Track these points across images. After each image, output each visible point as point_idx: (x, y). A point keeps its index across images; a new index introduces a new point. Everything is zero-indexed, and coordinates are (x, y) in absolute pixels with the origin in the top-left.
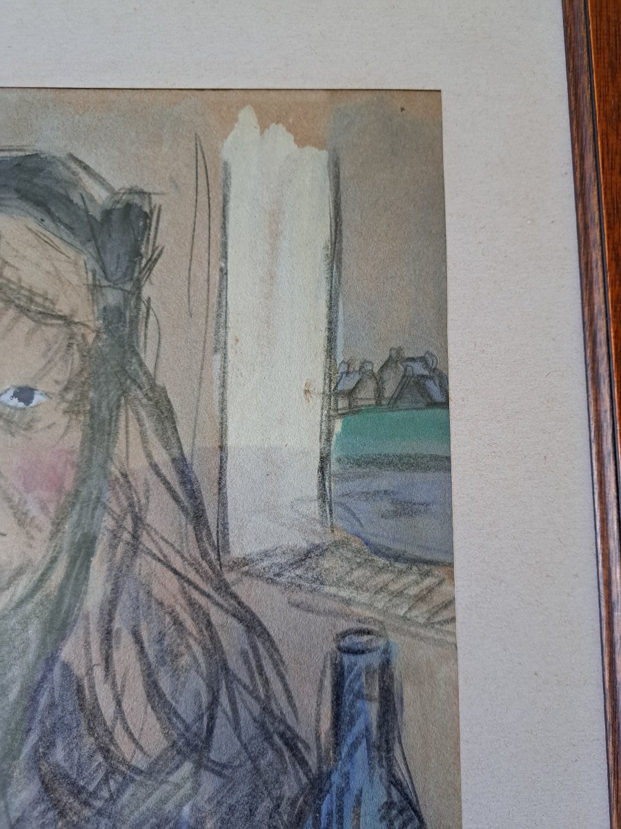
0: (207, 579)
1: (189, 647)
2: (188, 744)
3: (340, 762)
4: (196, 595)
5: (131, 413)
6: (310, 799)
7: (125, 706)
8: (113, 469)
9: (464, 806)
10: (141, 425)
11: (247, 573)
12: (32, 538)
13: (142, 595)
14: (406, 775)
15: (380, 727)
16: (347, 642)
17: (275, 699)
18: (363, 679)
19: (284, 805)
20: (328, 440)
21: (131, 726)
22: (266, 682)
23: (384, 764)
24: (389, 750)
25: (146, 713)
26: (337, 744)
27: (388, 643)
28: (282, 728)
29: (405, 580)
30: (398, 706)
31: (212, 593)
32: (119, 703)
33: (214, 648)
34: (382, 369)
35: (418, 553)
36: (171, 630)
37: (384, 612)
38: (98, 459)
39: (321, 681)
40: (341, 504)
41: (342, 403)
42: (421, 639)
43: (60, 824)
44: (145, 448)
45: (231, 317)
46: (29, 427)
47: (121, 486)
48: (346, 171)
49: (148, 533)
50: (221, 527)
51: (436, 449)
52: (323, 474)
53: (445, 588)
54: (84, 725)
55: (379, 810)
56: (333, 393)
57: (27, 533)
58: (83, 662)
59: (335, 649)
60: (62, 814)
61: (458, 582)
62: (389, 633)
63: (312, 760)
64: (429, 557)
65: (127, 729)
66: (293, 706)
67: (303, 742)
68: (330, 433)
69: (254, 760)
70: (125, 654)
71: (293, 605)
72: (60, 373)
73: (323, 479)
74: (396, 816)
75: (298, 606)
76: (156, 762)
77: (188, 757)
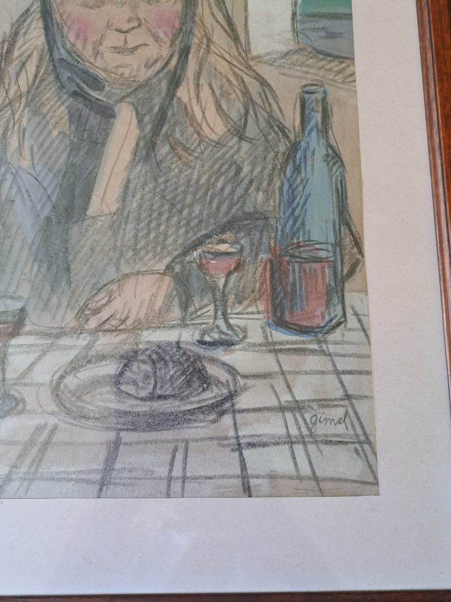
0: (241, 63)
1: (234, 91)
2: (235, 130)
3: (305, 138)
4: (236, 70)
6: (292, 152)
7: (206, 114)
8: (196, 19)
9: (362, 155)
11: (260, 62)
12: (162, 46)
14: (335, 143)
15: (322, 123)
16: (306, 89)
17: (274, 112)
18: (314, 103)
19: (280, 156)
20: (295, 6)
21: (209, 123)
22: (270, 105)
23: (325, 138)
24: (327, 132)
25: (216, 117)
26: (303, 130)
27: (325, 90)
28: (278, 123)
29: (332, 64)
30: (330, 114)
31: (244, 69)
32: (204, 113)
33: (246, 92)
35: (338, 54)
36: (226, 84)
37: (323, 77)
38: (190, 15)
39: (295, 105)
40: (302, 33)
42: (340, 89)
43: (179, 163)
44: (211, 11)
47: (200, 26)
49: (214, 46)
50: (247, 44)
51: (346, 11)
52: (293, 21)
53: (351, 68)
54: (188, 122)
55: (323, 157)
57: (159, 45)
58: (187, 97)
59: (301, 92)
60: (180, 158)
61: (356, 66)
62: (326, 86)
63: (292, 137)
64: (343, 55)
65: (208, 124)
66: (283, 115)
67: (287, 129)
68: (296, 3)
69: (265, 136)
70: (205, 93)
71: (281, 74)
73: (294, 23)
74: (331, 160)
75: (283, 75)
76: (221, 138)
77: (236, 136)
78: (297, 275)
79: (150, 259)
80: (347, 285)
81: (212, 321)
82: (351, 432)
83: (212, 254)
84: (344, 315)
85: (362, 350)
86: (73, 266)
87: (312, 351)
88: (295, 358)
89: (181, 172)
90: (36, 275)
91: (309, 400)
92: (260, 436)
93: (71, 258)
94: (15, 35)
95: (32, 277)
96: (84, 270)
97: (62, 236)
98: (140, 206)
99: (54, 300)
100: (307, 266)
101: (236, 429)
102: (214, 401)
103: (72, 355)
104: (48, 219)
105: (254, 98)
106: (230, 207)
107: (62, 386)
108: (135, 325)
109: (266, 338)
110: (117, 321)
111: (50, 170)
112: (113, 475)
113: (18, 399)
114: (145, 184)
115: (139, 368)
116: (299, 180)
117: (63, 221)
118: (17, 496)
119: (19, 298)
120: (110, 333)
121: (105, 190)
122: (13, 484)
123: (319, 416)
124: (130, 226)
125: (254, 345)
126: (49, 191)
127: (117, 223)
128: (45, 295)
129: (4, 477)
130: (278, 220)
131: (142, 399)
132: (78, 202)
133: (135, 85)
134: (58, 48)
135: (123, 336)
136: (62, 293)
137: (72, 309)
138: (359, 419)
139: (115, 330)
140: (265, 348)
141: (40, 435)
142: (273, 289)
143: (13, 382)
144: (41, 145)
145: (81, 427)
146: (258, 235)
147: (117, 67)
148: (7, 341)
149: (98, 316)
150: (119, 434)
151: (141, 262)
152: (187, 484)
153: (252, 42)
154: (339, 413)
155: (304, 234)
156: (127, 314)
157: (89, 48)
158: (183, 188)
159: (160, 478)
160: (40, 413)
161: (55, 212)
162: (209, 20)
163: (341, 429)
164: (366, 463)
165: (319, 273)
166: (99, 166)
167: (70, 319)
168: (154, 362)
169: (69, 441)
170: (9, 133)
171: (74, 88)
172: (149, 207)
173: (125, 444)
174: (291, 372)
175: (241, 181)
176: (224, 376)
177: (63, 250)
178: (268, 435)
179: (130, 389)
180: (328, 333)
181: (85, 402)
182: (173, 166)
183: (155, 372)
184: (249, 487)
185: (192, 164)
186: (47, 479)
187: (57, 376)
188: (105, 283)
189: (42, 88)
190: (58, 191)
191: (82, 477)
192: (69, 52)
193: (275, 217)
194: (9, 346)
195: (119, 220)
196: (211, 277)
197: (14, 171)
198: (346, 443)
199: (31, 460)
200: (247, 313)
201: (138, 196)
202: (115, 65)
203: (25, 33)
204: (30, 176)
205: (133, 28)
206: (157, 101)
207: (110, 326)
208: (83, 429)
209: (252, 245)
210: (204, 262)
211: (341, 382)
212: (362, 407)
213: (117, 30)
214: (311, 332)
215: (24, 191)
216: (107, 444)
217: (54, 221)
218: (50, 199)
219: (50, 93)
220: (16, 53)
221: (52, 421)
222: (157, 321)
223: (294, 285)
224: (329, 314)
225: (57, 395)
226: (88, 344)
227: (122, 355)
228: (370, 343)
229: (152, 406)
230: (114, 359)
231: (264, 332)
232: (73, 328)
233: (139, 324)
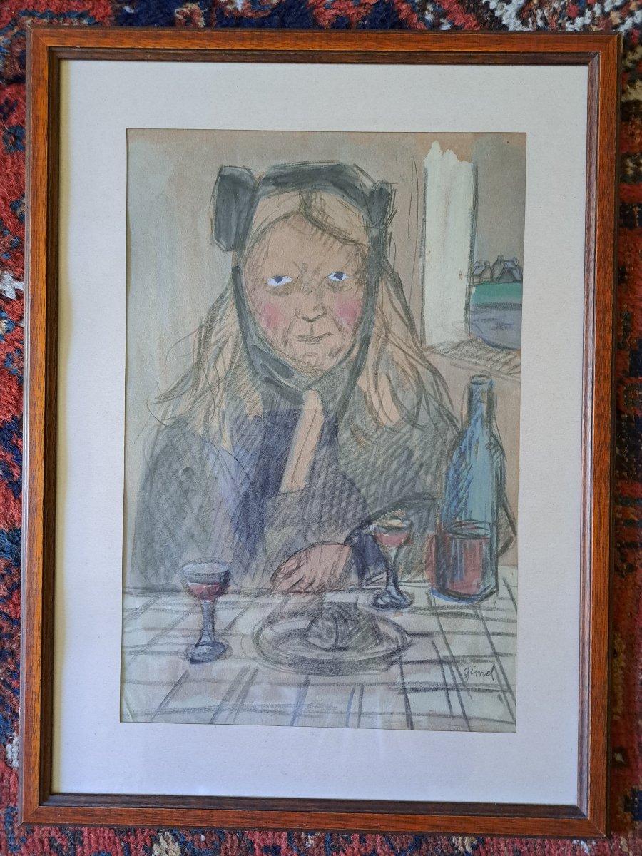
0: (417, 354)
1: (409, 381)
2: (409, 418)
3: (470, 427)
4: (412, 360)
5: (384, 284)
7: (383, 402)
8: (376, 308)
9: (520, 445)
10: (388, 289)
11: (433, 352)
12: (344, 336)
13: (390, 361)
14: (497, 432)
15: (487, 413)
16: (474, 380)
17: (445, 402)
18: (481, 395)
19: (448, 443)
20: (469, 296)
21: (386, 411)
22: (441, 395)
23: (488, 428)
24: (491, 422)
26: (469, 419)
27: (492, 381)
28: (447, 413)
29: (499, 356)
30: (495, 405)
31: (418, 359)
32: (381, 402)
33: (419, 381)
34: (494, 264)
35: (506, 345)
36: (402, 374)
37: (491, 368)
38: (371, 304)
39: (464, 396)
40: (473, 324)
41: (476, 280)
42: (505, 380)
44: (390, 299)
45: (427, 241)
46: (341, 290)
47: (380, 316)
48: (480, 173)
49: (392, 335)
51: (517, 301)
52: (466, 312)
53: (516, 359)
54: (367, 410)
55: (486, 445)
56: (472, 276)
57: (342, 334)
58: (366, 386)
59: (470, 383)
60: (359, 443)
61: (522, 357)
62: (492, 377)
63: (459, 425)
64: (510, 346)
65: (384, 412)
66: (452, 404)
67: (456, 418)
68: (470, 294)
69: (435, 425)
70: (383, 382)
71: (452, 365)
72: (354, 266)
73: (467, 314)
74: (493, 448)
75: (454, 365)
76: (396, 425)
77: (409, 423)
78: (458, 549)
79: (333, 531)
80: (500, 560)
81: (384, 587)
82: (496, 682)
83: (386, 528)
84: (497, 585)
85: (510, 616)
86: (268, 536)
87: (468, 615)
88: (454, 620)
89: (360, 455)
90: (238, 543)
91: (463, 656)
92: (422, 683)
93: (266, 528)
94: (212, 321)
95: (234, 545)
97: (258, 510)
98: (324, 485)
99: (253, 566)
100: (467, 542)
101: (403, 677)
102: (385, 653)
103: (268, 612)
104: (247, 495)
105: (426, 388)
106: (403, 487)
107: (261, 637)
108: (320, 588)
109: (430, 603)
110: (305, 584)
111: (247, 451)
112: (303, 709)
113: (226, 646)
114: (329, 466)
115: (323, 624)
116: (463, 465)
117: (259, 496)
118: (227, 723)
119: (224, 563)
121: (295, 470)
122: (223, 713)
123: (471, 669)
124: (316, 502)
125: (420, 609)
126: (247, 470)
127: (304, 500)
128: (245, 561)
129: (216, 707)
130: (443, 501)
131: (326, 650)
132: (272, 480)
133: (321, 374)
134: (251, 336)
135: (310, 597)
136: (260, 559)
137: (268, 573)
138: (503, 673)
139: (304, 592)
140: (428, 612)
141: (245, 676)
142: (438, 561)
143: (221, 632)
144: (239, 428)
145: (276, 670)
146: (425, 513)
147: (304, 356)
148: (215, 599)
149: (289, 579)
150: (307, 677)
151: (326, 533)
152: (362, 719)
153: (427, 332)
154: (488, 666)
155: (466, 514)
156: (313, 579)
157: (279, 336)
158: (361, 469)
159: (341, 713)
160: (244, 658)
161: (252, 488)
162: (388, 308)
163: (488, 680)
164: (507, 707)
165: (478, 548)
166: (290, 448)
167: (266, 582)
168: (335, 620)
170: (211, 416)
171: (267, 375)
172: (332, 486)
173: (313, 685)
174: (449, 632)
175: (412, 465)
176: (393, 634)
177: (260, 522)
178: (428, 683)
179: (317, 641)
180: (482, 600)
181: (280, 650)
182: (354, 450)
183: (337, 628)
184: (412, 722)
185: (370, 448)
186: (250, 710)
187: (257, 628)
188: (294, 551)
189: (238, 374)
190: (254, 470)
191: (279, 710)
192: (261, 340)
193: (441, 499)
194: (217, 603)
195: (306, 496)
196: (385, 548)
197: (216, 451)
198: (492, 691)
199: (238, 695)
200: (415, 582)
201: (323, 475)
202: (303, 353)
203: (221, 319)
204: (230, 456)
205: (319, 317)
206: (340, 389)
207: (300, 588)
208: (278, 672)
209: (421, 521)
210: (378, 535)
211: (491, 642)
212: (506, 663)
213: (304, 318)
214: (468, 599)
215: (225, 469)
216: (298, 685)
217: (252, 497)
218: (248, 477)
219: (245, 379)
220: (213, 339)
221: (254, 665)
222: (337, 585)
223: (455, 558)
224: (484, 585)
225: (257, 644)
226: (282, 603)
227: (309, 613)
228: (517, 611)
229: (334, 656)
230: (303, 616)
231: (429, 598)
232: (268, 589)
233: (323, 587)
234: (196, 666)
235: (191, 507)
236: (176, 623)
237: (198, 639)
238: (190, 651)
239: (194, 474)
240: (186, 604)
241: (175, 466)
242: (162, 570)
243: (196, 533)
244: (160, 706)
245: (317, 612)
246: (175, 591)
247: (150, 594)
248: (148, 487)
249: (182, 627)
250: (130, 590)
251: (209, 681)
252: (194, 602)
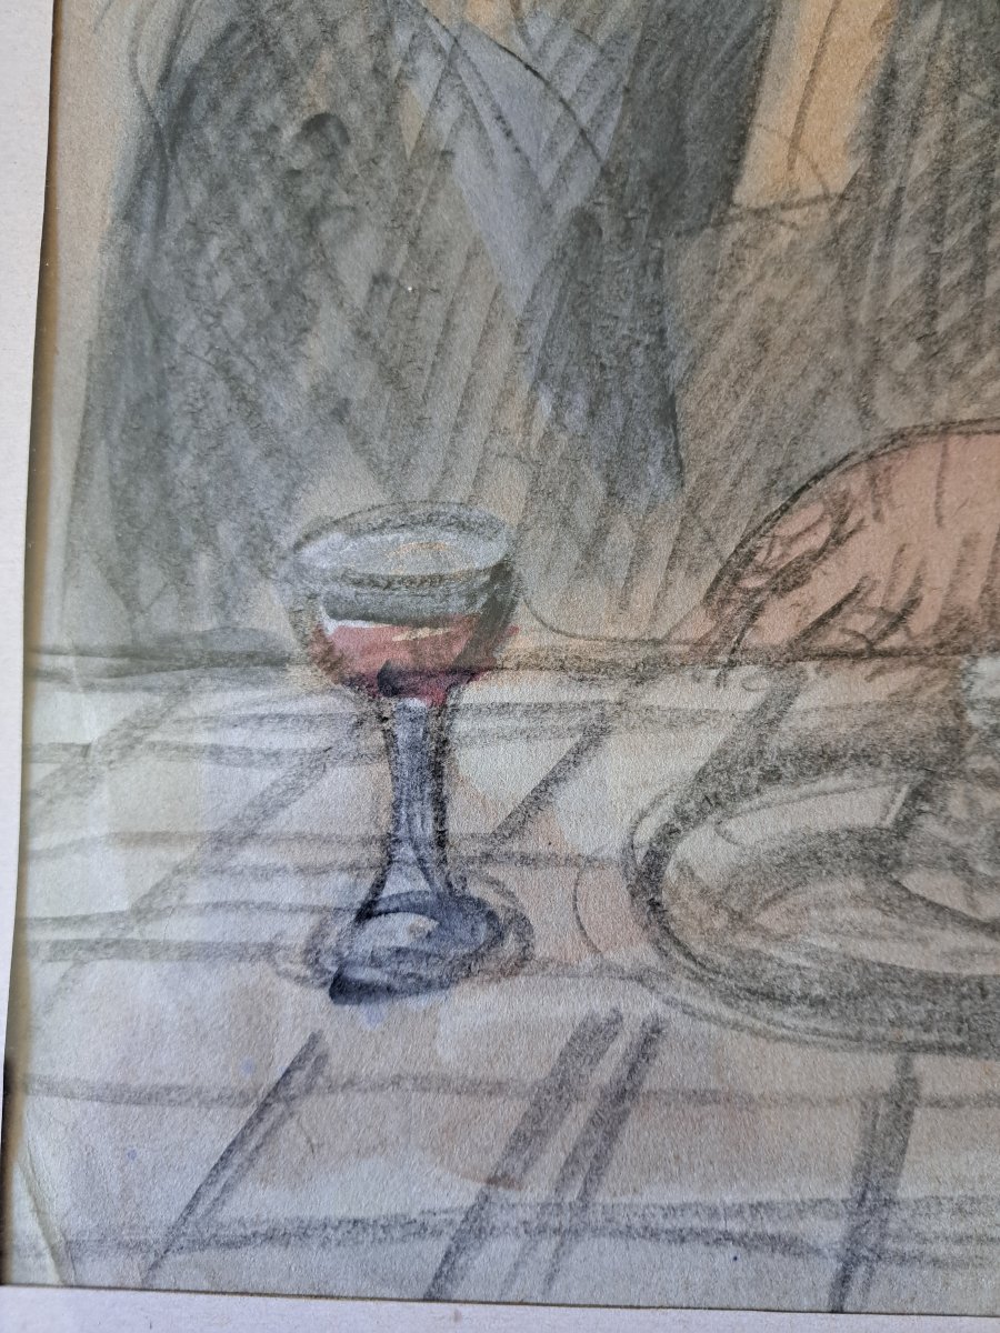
86: (686, 404)
90: (548, 435)
93: (677, 370)
95: (534, 443)
96: (733, 416)
97: (640, 287)
98: (942, 168)
99: (622, 536)
103: (701, 747)
104: (585, 222)
107: (670, 871)
108: (945, 634)
110: (873, 619)
111: (583, 35)
112: (893, 1226)
113: (501, 915)
114: (957, 84)
115: (972, 803)
117: (642, 226)
118: (511, 1297)
119: (488, 528)
120: (847, 663)
121: (804, 106)
122: (494, 1247)
124: (907, 246)
126: (584, 115)
127: (852, 237)
128: (585, 518)
129: (459, 1218)
132: (699, 155)
135: (901, 678)
136: (650, 509)
139: (868, 652)
141: (594, 1060)
143: (477, 848)
145: (755, 1033)
148: (448, 691)
149: (795, 595)
150: (906, 1066)
151: (958, 385)
156: (911, 592)
160: (590, 975)
161: (610, 193)
166: (773, 16)
167: (683, 609)
169: (712, 1086)
172: (979, 172)
173: (936, 1103)
177: (647, 339)
179: (943, 888)
181: (766, 933)
186: (628, 1233)
187: (646, 833)
188: (814, 466)
190: (616, 113)
191: (770, 1229)
194: (455, 709)
197: (444, 41)
199: (563, 1157)
201: (933, 130)
204: (508, 58)
207: (848, 638)
208: (762, 1042)
215: (487, 117)
216: (864, 1105)
217: (609, 229)
218: (589, 144)
221: (641, 1006)
225: (654, 905)
226: (765, 706)
227: (901, 754)
230: (868, 769)
232: (699, 643)
233: (961, 629)
234: (358, 1015)
235: (333, 280)
236: (267, 807)
237: (370, 879)
238: (331, 941)
239: (347, 141)
240: (310, 721)
241: (264, 112)
242: (204, 563)
243: (359, 394)
244: (190, 1208)
245: (938, 748)
246: (266, 661)
247: (152, 679)
248: (149, 208)
249: (296, 827)
250: (61, 662)
251: (423, 1084)
252: (350, 708)
